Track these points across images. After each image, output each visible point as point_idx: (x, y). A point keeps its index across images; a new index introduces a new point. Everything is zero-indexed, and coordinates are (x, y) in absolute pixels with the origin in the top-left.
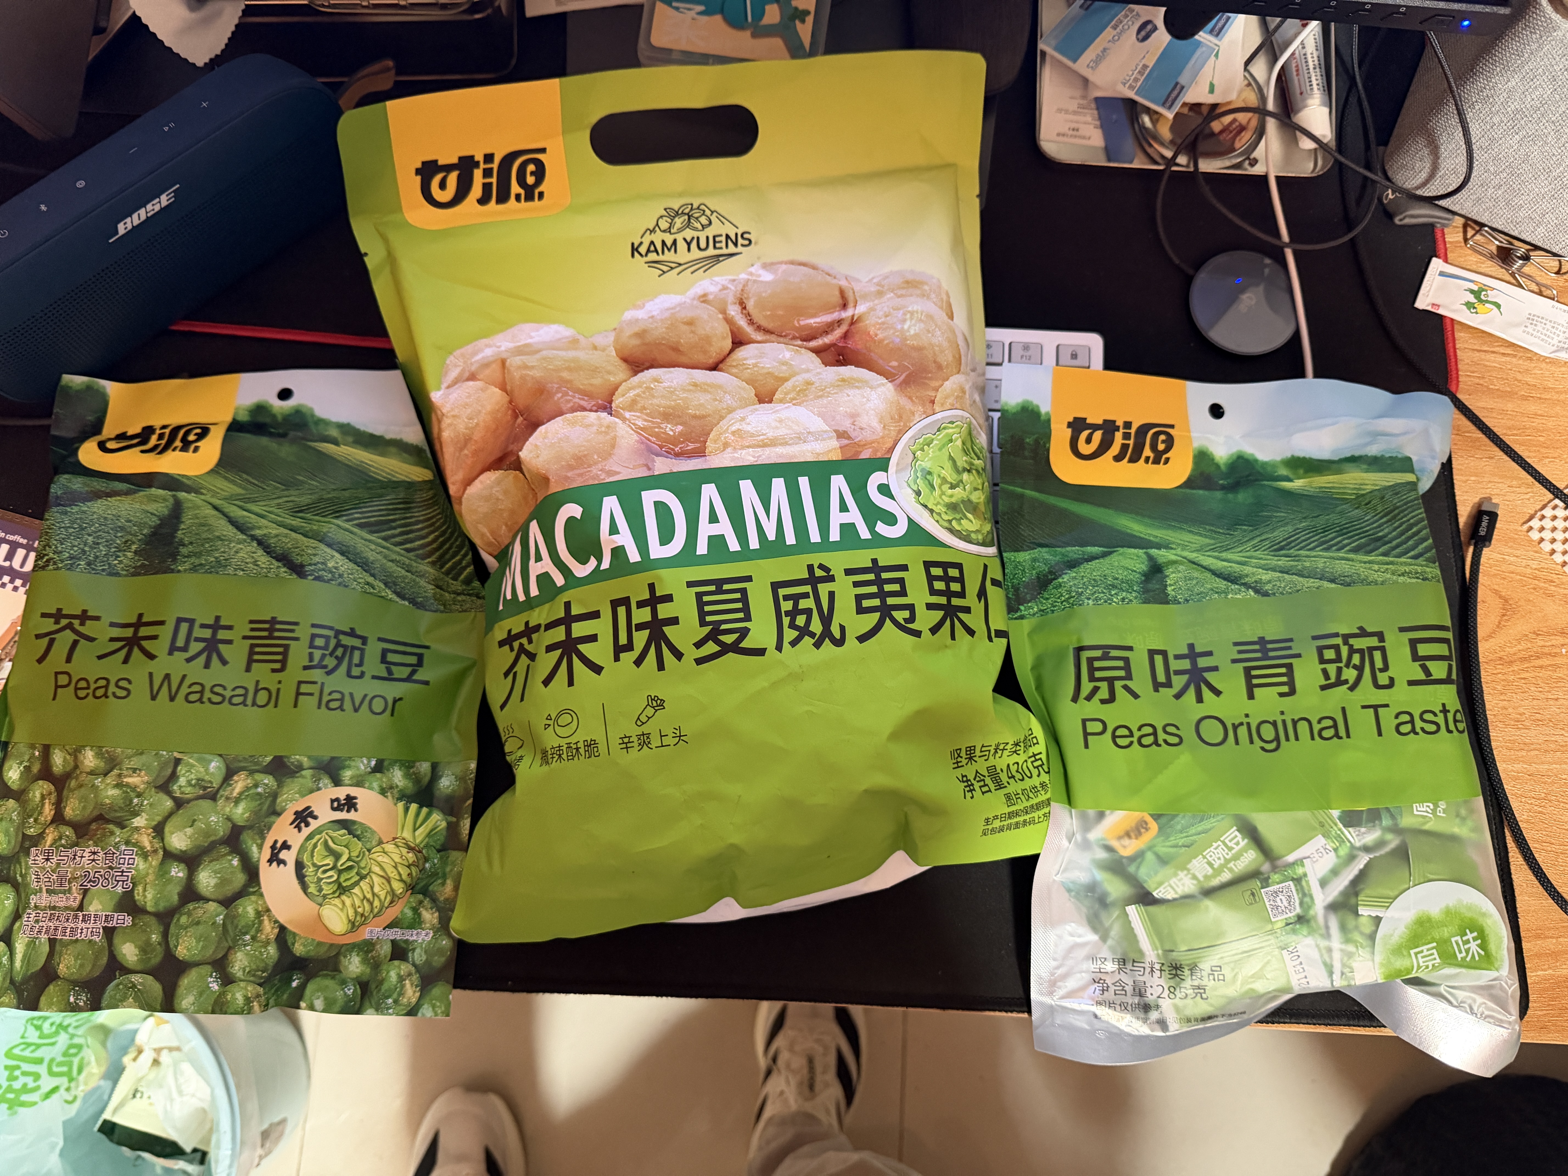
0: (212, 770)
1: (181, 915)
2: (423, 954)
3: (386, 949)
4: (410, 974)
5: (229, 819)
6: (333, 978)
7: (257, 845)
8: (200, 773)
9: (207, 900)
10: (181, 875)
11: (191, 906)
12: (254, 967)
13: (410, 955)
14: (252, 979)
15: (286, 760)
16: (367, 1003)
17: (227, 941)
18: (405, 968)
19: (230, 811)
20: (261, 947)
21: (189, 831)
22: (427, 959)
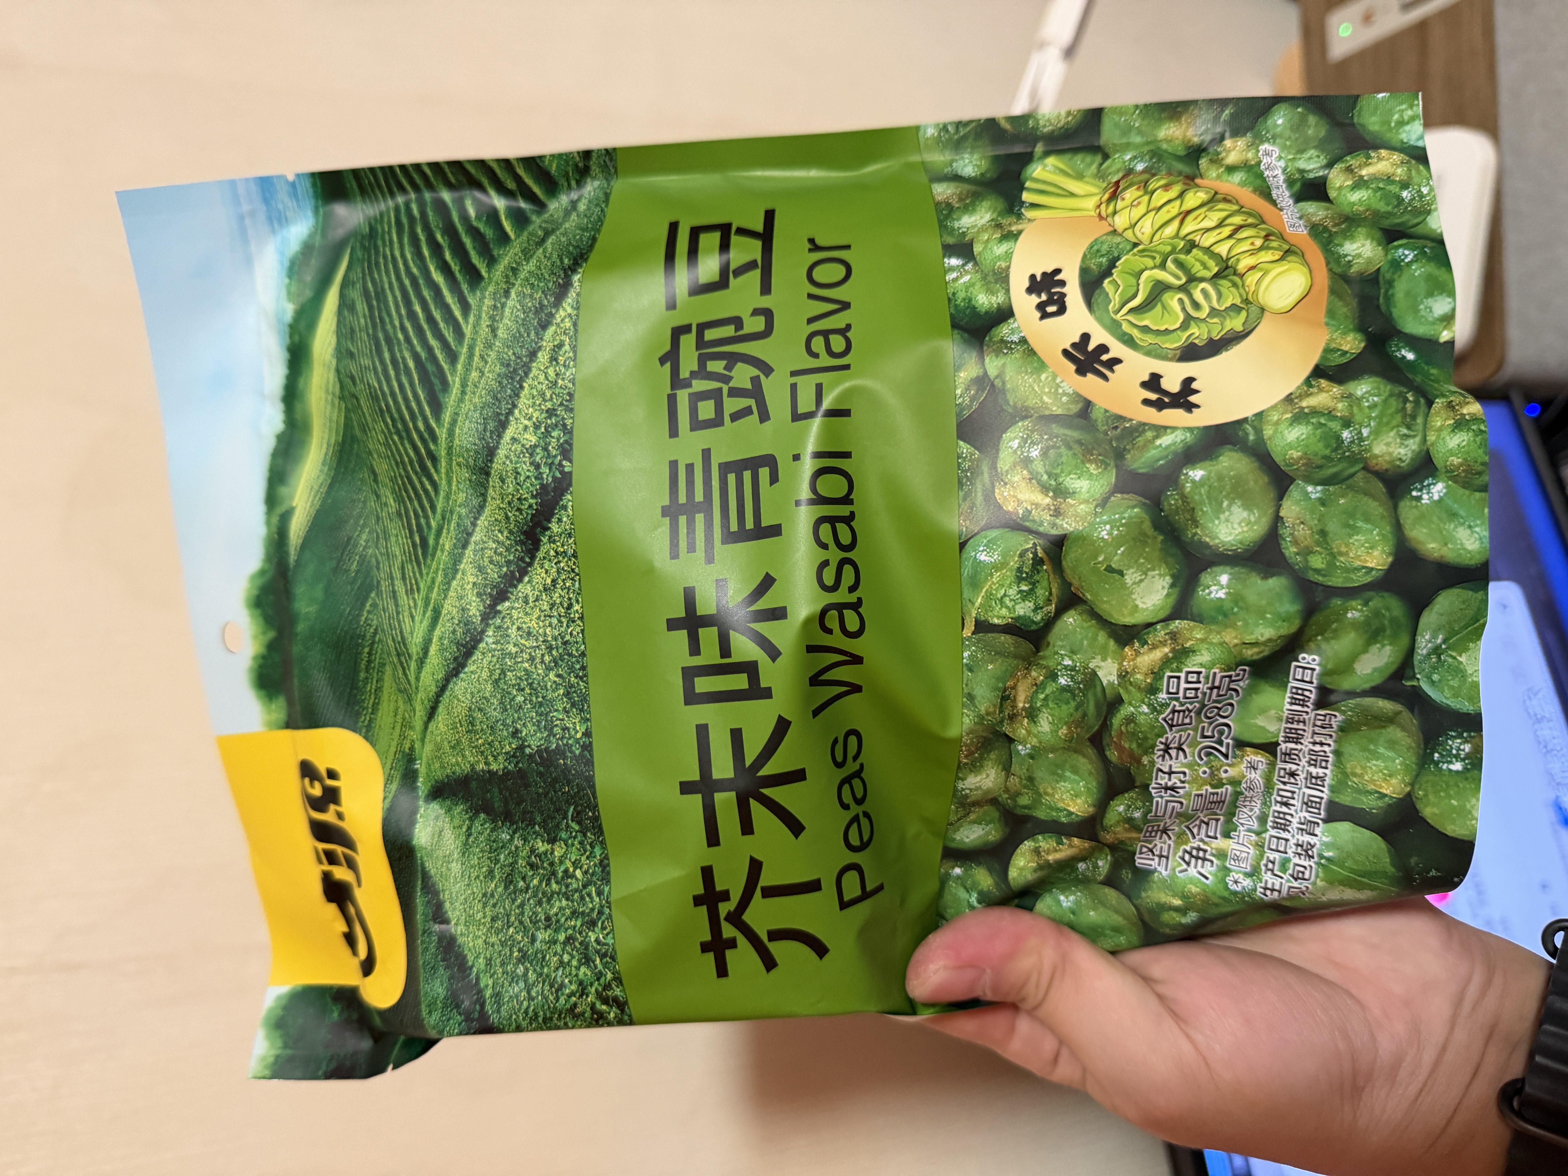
0: (996, 557)
1: (1308, 568)
2: (1307, 155)
3: (1315, 210)
4: (1349, 170)
5: (1103, 503)
6: (1390, 284)
7: (1157, 437)
8: (1003, 578)
9: (1277, 519)
10: (1224, 579)
11: (1290, 550)
12: (1398, 418)
13: (1311, 176)
14: (1420, 420)
15: (966, 413)
16: (1419, 230)
17: (1352, 475)
18: (1337, 179)
19: (1086, 502)
20: (1361, 408)
21: (1131, 576)
22: (1315, 147)
